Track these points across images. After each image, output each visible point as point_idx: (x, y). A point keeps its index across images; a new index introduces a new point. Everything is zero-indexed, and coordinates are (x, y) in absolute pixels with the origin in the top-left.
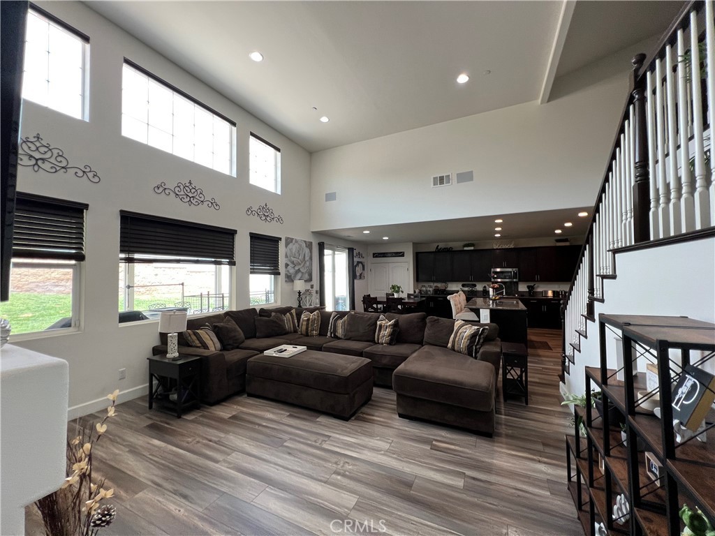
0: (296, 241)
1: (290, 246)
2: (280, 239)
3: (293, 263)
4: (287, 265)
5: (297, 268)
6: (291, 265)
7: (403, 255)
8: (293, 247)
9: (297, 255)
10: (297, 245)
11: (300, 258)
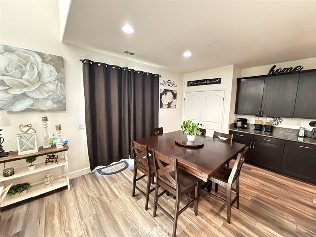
7: (219, 82)
11: (26, 76)
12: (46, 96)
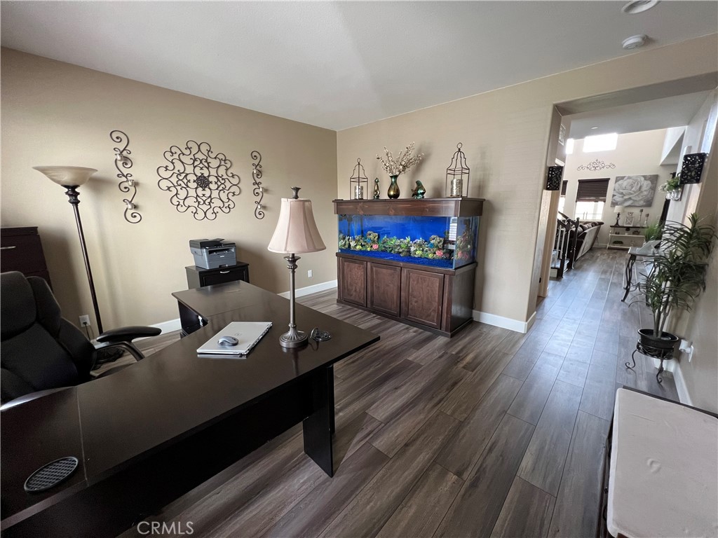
0: (629, 178)
1: (620, 182)
2: (609, 179)
3: (622, 193)
4: (614, 196)
5: (626, 197)
6: (618, 195)
8: (624, 183)
9: (628, 187)
10: (631, 181)
11: (633, 189)
12: (641, 198)
